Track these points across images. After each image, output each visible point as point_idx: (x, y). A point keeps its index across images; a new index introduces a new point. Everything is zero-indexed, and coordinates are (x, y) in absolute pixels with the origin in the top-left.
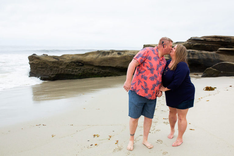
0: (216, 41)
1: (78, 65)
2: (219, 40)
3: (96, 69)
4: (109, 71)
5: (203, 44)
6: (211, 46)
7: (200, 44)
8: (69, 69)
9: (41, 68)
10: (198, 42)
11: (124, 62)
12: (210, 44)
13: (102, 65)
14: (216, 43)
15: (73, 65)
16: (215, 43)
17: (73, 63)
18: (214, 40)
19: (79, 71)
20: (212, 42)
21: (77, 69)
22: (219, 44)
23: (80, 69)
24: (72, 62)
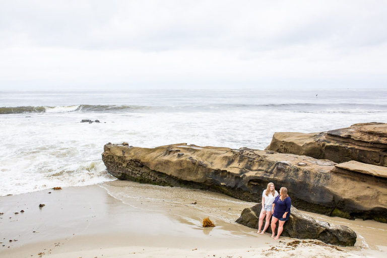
0: (368, 142)
1: (137, 166)
2: (375, 139)
3: (152, 175)
4: (165, 180)
5: (343, 146)
6: (358, 151)
7: (337, 145)
8: (129, 170)
9: (111, 162)
10: (336, 140)
11: (178, 170)
12: (356, 147)
13: (157, 170)
14: (369, 145)
15: (133, 165)
16: (367, 145)
17: (133, 162)
18: (366, 138)
19: (138, 173)
20: (360, 141)
21: (136, 170)
22: (376, 148)
23: (139, 171)
24: (131, 160)
